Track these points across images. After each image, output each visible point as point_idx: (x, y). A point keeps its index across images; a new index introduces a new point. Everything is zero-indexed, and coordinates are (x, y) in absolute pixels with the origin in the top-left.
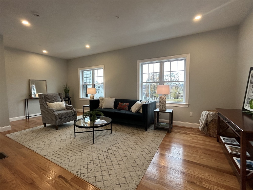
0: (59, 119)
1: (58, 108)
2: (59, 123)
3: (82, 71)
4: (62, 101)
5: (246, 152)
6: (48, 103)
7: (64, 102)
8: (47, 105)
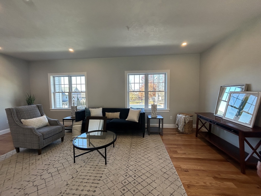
0: (44, 139)
1: (40, 125)
2: (44, 145)
3: (54, 77)
4: (42, 115)
5: (244, 141)
6: (23, 120)
7: (45, 116)
8: (22, 123)
